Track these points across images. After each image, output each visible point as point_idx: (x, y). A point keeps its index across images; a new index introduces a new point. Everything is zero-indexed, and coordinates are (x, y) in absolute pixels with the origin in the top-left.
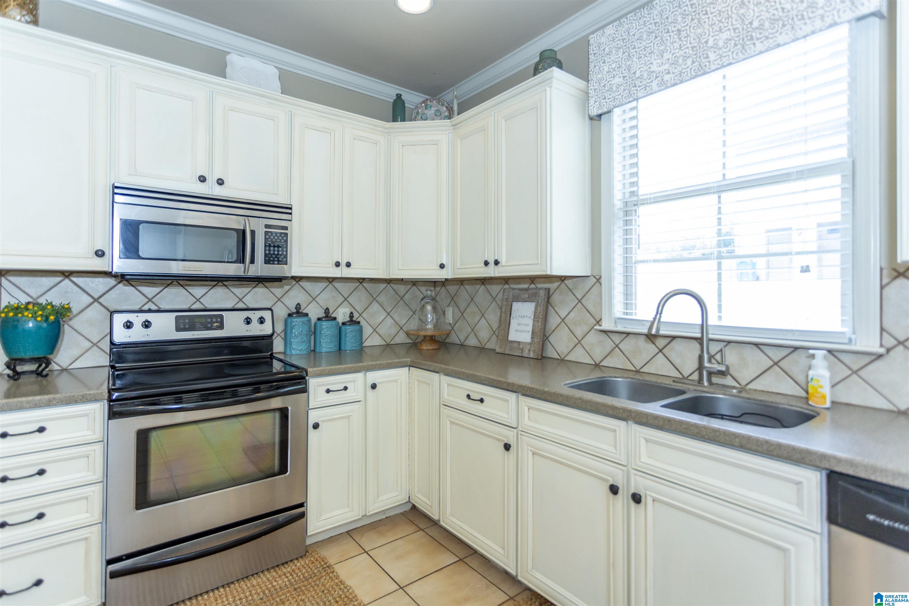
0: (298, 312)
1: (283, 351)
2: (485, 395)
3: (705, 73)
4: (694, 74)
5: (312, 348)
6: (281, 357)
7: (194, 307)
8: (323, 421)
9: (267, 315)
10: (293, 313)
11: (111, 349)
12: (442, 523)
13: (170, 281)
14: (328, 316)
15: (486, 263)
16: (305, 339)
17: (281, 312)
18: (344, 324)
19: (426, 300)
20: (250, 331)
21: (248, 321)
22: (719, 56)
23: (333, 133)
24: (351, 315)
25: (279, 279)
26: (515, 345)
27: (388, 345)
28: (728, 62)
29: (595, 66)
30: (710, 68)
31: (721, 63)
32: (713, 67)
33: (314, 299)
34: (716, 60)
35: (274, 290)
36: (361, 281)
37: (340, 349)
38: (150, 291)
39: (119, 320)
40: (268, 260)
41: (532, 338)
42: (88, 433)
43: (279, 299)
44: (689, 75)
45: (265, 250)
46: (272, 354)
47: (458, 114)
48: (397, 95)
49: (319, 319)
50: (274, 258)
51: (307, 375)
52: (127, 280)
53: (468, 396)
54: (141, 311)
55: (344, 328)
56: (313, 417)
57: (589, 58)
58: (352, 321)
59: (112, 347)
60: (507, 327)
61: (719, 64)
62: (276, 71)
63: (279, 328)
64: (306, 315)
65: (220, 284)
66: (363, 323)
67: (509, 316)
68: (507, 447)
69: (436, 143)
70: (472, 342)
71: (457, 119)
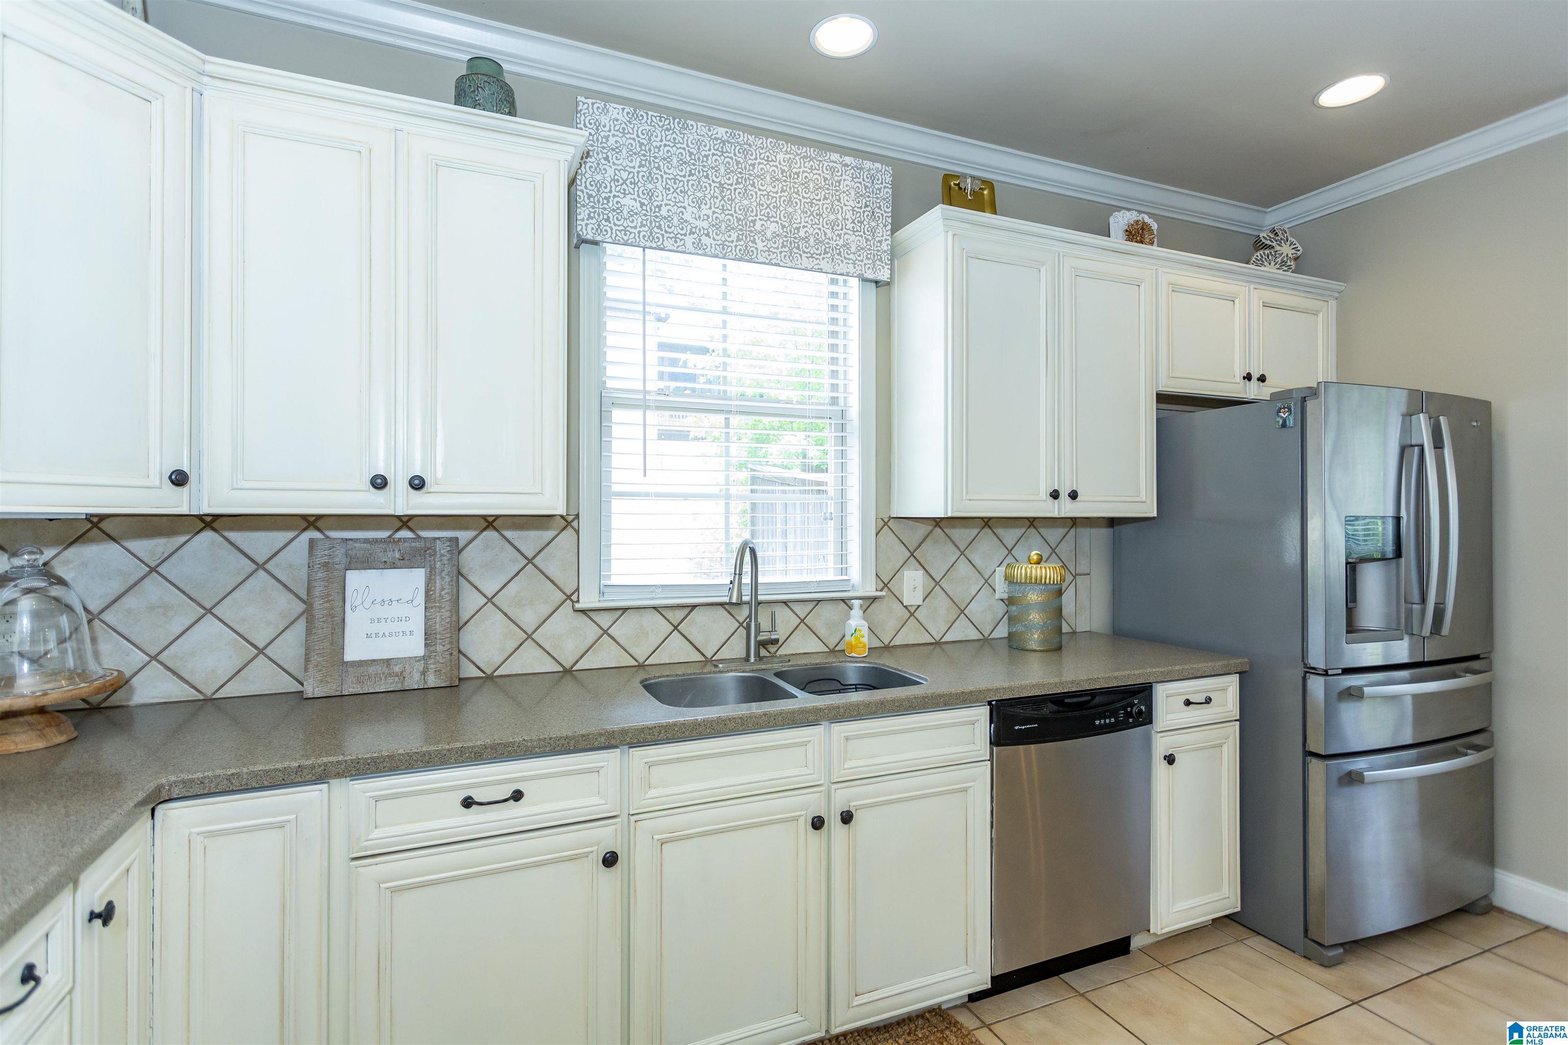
3: (751, 261)
15: (379, 483)
22: (767, 249)
26: (374, 669)
28: (777, 261)
30: (757, 257)
32: (762, 258)
34: (764, 252)
41: (426, 645)
60: (336, 630)
61: (767, 258)
67: (337, 604)
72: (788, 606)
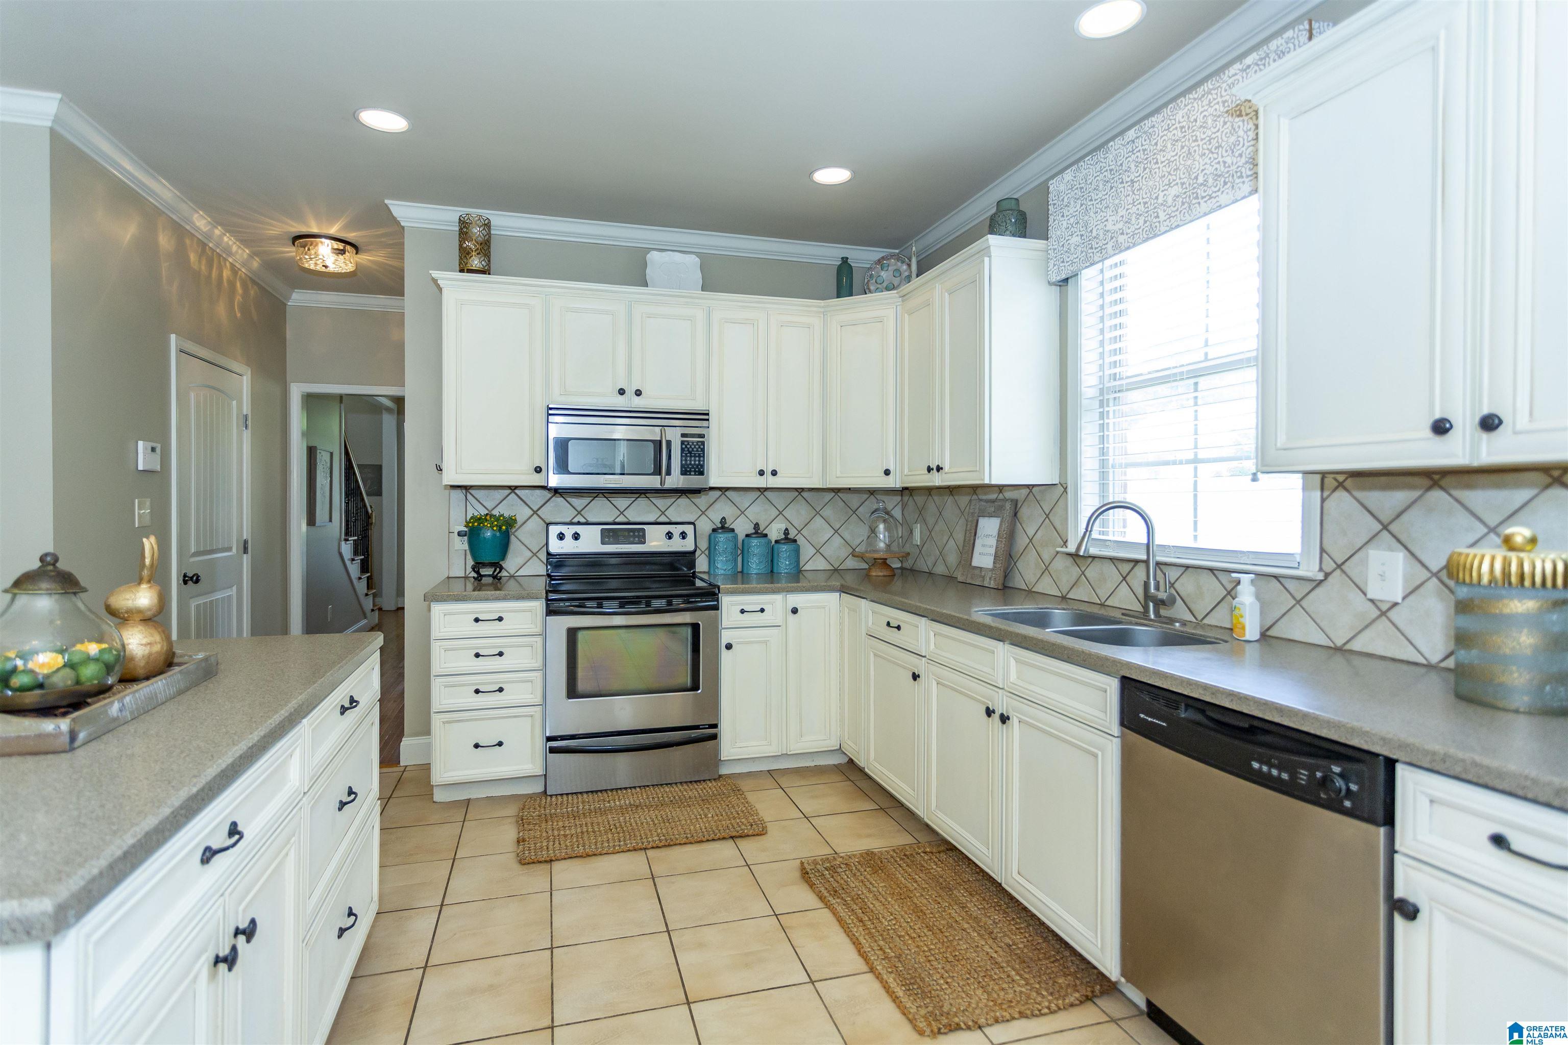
0: (723, 527)
1: (707, 570)
2: (904, 622)
3: (1155, 236)
4: (1146, 236)
5: (739, 569)
6: (705, 577)
7: (618, 520)
8: (738, 643)
9: (689, 529)
10: (718, 528)
11: (547, 559)
12: (866, 770)
13: (596, 495)
14: (758, 532)
15: (929, 469)
16: (730, 557)
17: (705, 526)
18: (777, 542)
19: (877, 513)
20: (672, 546)
21: (669, 535)
22: (1168, 216)
23: (756, 324)
24: (786, 532)
25: (697, 491)
26: (977, 572)
27: (836, 570)
28: (1176, 224)
29: (1054, 220)
30: (1159, 230)
31: (1169, 224)
32: (1163, 229)
33: (743, 513)
34: (1165, 221)
35: (696, 500)
36: (800, 491)
37: (772, 571)
38: (579, 502)
39: (554, 530)
40: (685, 472)
41: (994, 563)
42: (532, 626)
43: (703, 513)
44: (1141, 237)
45: (681, 461)
46: (694, 572)
47: (917, 276)
48: (842, 258)
49: (747, 536)
50: (691, 468)
51: (719, 592)
52: (559, 493)
53: (888, 624)
54: (571, 523)
55: (776, 546)
56: (726, 637)
57: (1048, 210)
58: (787, 539)
59: (549, 557)
60: (971, 549)
61: (1168, 226)
62: (698, 261)
63: (703, 545)
64: (733, 530)
65: (643, 496)
66: (801, 540)
67: (973, 535)
68: (915, 677)
69: (880, 320)
70: (940, 569)
71: (906, 288)
72: (1214, 575)
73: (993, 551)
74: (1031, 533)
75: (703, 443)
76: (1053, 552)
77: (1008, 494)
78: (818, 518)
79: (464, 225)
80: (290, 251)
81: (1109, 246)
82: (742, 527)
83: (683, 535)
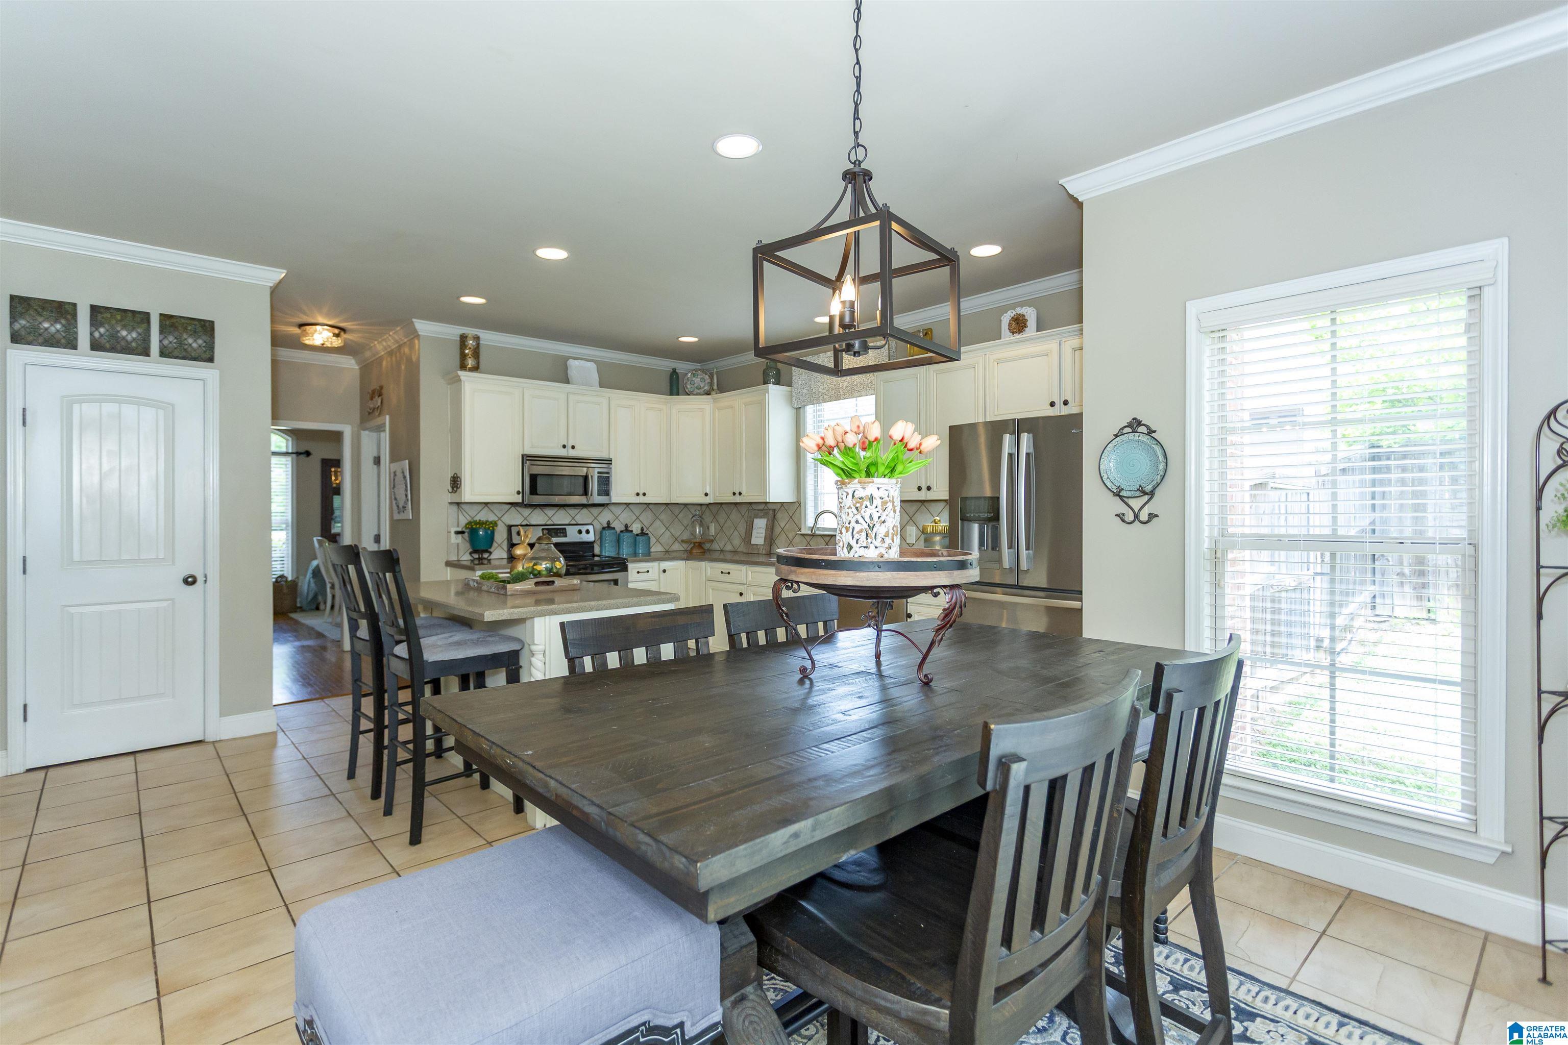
0: (609, 527)
1: (599, 553)
2: (731, 570)
7: (548, 523)
9: (590, 528)
10: (606, 527)
14: (627, 529)
15: (734, 494)
16: (614, 543)
17: (598, 526)
18: (637, 535)
19: (695, 518)
20: (582, 538)
21: (580, 532)
23: (634, 408)
24: (642, 529)
26: (755, 547)
27: (667, 552)
33: (621, 518)
35: (592, 511)
37: (635, 553)
39: (514, 530)
40: (599, 493)
41: (764, 542)
43: (597, 518)
45: (598, 487)
46: (593, 554)
48: (672, 368)
49: (621, 531)
50: (602, 492)
51: (624, 562)
54: (521, 525)
55: (638, 537)
57: (791, 377)
58: (643, 533)
60: (750, 535)
62: (595, 366)
63: (598, 537)
64: (614, 528)
66: (650, 535)
67: (751, 528)
68: (741, 594)
69: (701, 410)
71: (715, 396)
73: (763, 535)
74: (782, 526)
75: (609, 477)
76: (794, 534)
77: (770, 506)
78: (658, 520)
79: (463, 338)
80: (297, 331)
81: (821, 398)
82: (618, 526)
83: (588, 532)
